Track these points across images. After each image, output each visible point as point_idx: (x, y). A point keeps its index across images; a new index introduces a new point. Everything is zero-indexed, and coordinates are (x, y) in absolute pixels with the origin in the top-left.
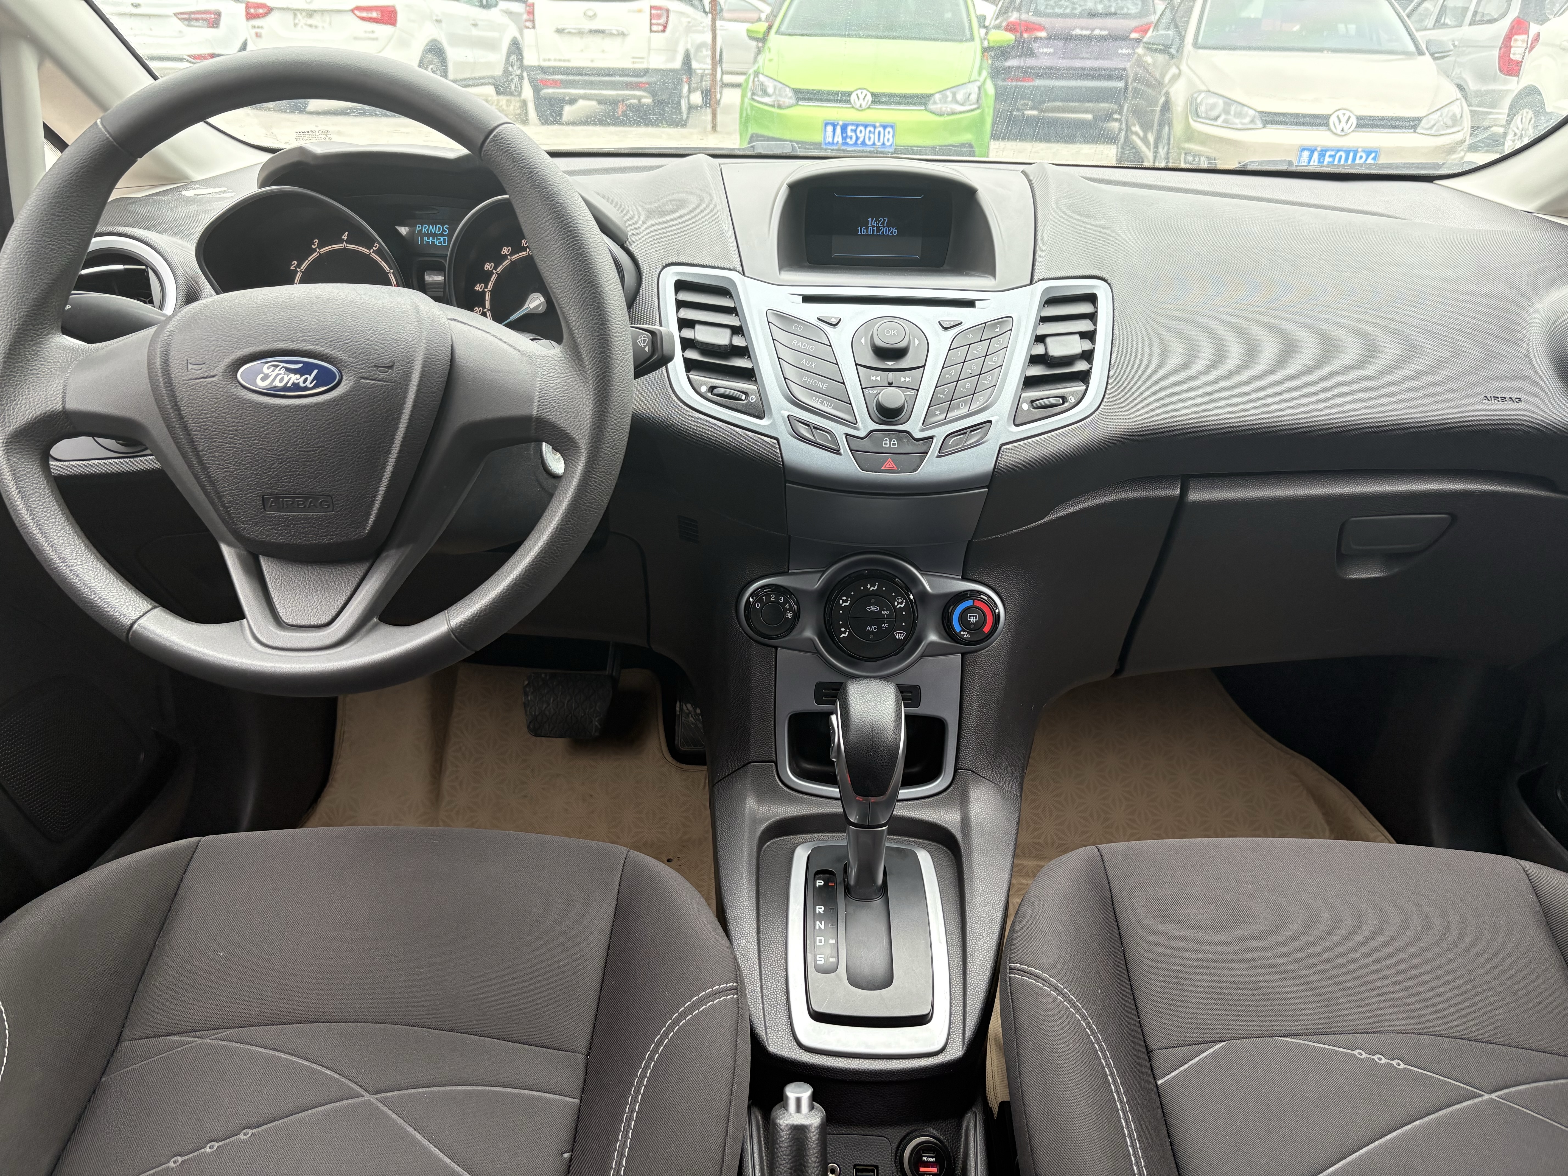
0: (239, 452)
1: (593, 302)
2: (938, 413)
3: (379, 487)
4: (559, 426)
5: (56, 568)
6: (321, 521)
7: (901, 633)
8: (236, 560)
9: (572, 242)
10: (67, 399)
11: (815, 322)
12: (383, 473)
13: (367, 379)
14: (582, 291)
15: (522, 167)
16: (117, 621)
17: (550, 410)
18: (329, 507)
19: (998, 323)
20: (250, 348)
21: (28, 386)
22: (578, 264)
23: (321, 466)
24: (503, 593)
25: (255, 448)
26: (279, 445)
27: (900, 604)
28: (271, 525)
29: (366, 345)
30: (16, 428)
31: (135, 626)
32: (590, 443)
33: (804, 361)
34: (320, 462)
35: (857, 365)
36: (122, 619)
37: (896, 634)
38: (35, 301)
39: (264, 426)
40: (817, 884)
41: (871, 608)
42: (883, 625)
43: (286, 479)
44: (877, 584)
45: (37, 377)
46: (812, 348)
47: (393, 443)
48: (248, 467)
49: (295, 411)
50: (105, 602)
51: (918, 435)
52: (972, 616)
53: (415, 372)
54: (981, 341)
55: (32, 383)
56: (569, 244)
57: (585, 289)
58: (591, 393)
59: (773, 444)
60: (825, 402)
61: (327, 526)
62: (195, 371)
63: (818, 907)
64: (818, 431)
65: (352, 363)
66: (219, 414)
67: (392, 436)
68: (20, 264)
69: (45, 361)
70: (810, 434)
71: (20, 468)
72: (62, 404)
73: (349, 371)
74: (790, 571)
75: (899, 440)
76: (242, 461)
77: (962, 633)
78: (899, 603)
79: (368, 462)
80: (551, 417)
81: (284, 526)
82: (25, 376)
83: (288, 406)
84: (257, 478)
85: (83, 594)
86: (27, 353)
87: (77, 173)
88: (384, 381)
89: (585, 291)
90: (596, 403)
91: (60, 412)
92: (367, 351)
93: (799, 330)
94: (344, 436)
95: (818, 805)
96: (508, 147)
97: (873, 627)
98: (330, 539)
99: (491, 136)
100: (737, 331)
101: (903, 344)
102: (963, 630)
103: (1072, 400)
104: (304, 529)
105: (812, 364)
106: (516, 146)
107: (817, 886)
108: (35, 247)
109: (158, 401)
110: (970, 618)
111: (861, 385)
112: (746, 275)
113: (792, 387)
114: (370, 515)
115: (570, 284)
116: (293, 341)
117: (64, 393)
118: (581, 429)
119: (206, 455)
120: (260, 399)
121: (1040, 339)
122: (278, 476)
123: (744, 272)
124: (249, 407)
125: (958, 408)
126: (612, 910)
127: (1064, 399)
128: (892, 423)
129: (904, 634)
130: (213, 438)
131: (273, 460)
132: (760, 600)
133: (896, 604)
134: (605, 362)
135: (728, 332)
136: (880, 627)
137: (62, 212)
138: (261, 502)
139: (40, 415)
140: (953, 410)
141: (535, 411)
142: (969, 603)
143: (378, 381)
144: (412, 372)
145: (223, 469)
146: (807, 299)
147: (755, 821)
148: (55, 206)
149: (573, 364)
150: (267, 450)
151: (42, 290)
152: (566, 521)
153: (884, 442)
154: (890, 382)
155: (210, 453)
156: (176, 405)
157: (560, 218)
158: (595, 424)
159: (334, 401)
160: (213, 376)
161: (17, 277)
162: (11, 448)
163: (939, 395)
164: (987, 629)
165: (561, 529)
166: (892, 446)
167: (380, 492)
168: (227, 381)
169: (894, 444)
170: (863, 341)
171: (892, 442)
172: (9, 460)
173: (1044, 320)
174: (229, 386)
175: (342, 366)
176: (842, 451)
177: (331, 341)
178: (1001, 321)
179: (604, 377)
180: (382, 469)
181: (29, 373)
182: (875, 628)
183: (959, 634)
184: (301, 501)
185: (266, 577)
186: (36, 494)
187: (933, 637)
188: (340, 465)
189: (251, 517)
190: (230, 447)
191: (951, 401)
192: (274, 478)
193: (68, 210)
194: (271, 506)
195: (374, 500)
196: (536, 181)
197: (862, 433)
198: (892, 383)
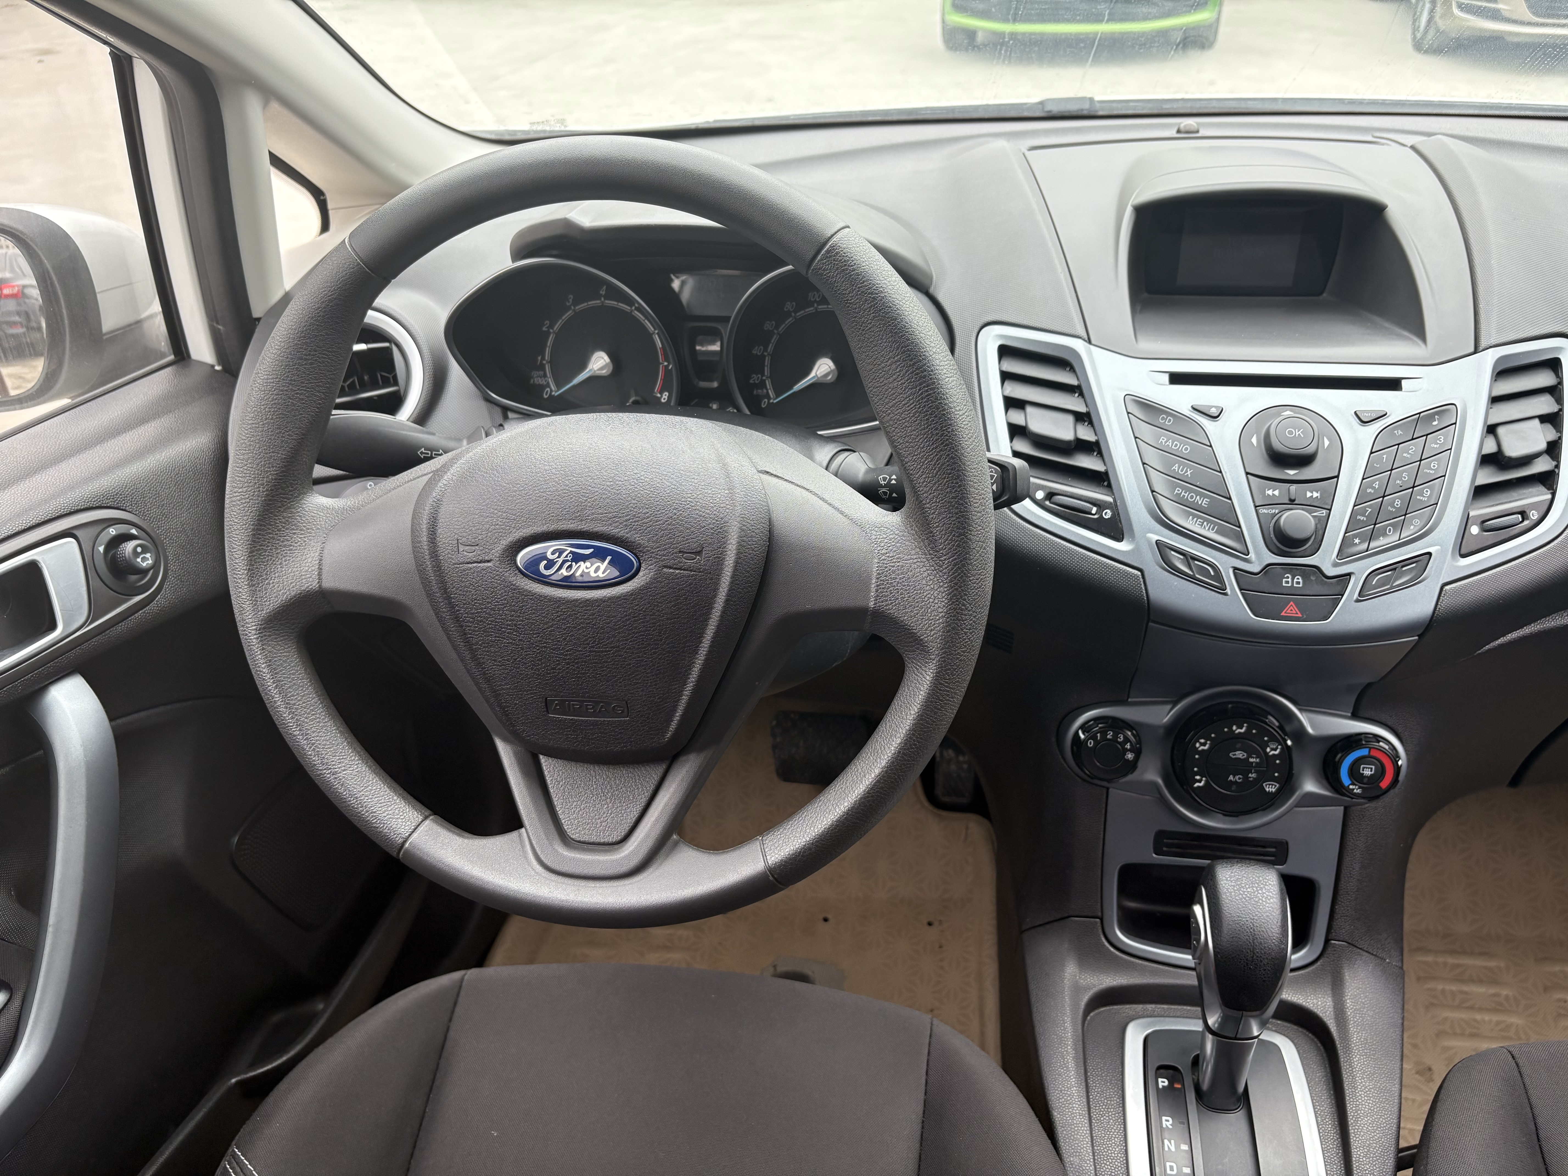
0: (519, 649)
1: (952, 470)
2: (1357, 541)
3: (682, 691)
4: (903, 624)
5: (319, 775)
6: (614, 727)
7: (1272, 785)
8: (513, 759)
9: (927, 391)
10: (323, 577)
11: (1186, 410)
12: (688, 675)
13: (670, 568)
14: (937, 455)
15: (863, 292)
16: (387, 839)
17: (892, 603)
18: (623, 711)
19: (1437, 413)
20: (530, 529)
21: (280, 561)
22: (933, 421)
23: (615, 669)
24: (832, 830)
25: (537, 646)
26: (567, 644)
27: (1274, 750)
28: (554, 729)
29: (669, 525)
30: (270, 612)
31: (407, 845)
32: (942, 649)
33: (1176, 467)
34: (614, 664)
35: (1247, 473)
36: (392, 836)
37: (1266, 785)
38: (284, 462)
39: (548, 622)
40: (1161, 1085)
41: (1235, 755)
42: (1250, 775)
43: (574, 681)
44: (1245, 725)
45: (289, 550)
46: (1186, 449)
47: (701, 642)
48: (529, 666)
49: (585, 606)
50: (372, 816)
51: (1330, 571)
52: (1367, 768)
53: (728, 559)
54: (1413, 439)
55: (284, 557)
56: (922, 394)
57: (942, 453)
58: (946, 585)
59: (1137, 576)
60: (1205, 523)
61: (621, 733)
62: (468, 554)
63: (1164, 1118)
64: (1196, 562)
65: (652, 548)
66: (496, 606)
67: (700, 634)
68: (266, 419)
69: (297, 529)
70: (1186, 566)
71: (275, 657)
72: (318, 582)
73: (648, 558)
74: (1129, 700)
75: (1305, 577)
76: (522, 659)
77: (1351, 787)
78: (1272, 749)
79: (670, 663)
80: (892, 611)
81: (570, 731)
82: (277, 549)
83: (576, 600)
84: (540, 679)
85: (349, 805)
86: (278, 522)
87: (325, 308)
88: (691, 571)
89: (941, 456)
90: (951, 599)
91: (316, 592)
92: (670, 533)
93: (1169, 422)
94: (643, 635)
95: (1154, 973)
96: (845, 265)
97: (1237, 777)
98: (624, 746)
99: (823, 252)
100: (1084, 418)
101: (1311, 450)
102: (1353, 784)
103: (1534, 515)
104: (593, 735)
105: (1186, 471)
106: (855, 264)
107: (1160, 1086)
108: (281, 398)
109: (425, 582)
110: (1363, 770)
111: (1254, 501)
112: (1093, 342)
113: (1160, 500)
114: (672, 721)
115: (922, 446)
116: (582, 521)
117: (320, 569)
118: (931, 630)
119: (480, 649)
120: (544, 591)
121: (1491, 430)
122: (564, 677)
123: (1089, 338)
124: (531, 599)
125: (1384, 534)
126: (920, 1108)
127: (1523, 514)
128: (1296, 555)
129: (1276, 786)
130: (488, 632)
131: (558, 661)
132: (1094, 737)
133: (1268, 750)
134: (964, 546)
135: (1070, 419)
136: (1246, 777)
137: (309, 354)
138: (543, 704)
139: (295, 597)
140: (1377, 538)
141: (872, 603)
142: (1364, 752)
143: (684, 570)
144: (724, 558)
145: (501, 666)
146: (1177, 379)
147: (1077, 989)
148: (302, 348)
149: (922, 544)
150: (552, 649)
151: (292, 448)
152: (911, 745)
153: (1284, 580)
154: (1293, 498)
155: (484, 647)
156: (446, 592)
157: (911, 360)
158: (950, 625)
159: (632, 594)
160: (488, 561)
161: (262, 435)
162: (265, 636)
163: (1359, 517)
164: (1384, 784)
165: (903, 754)
166: (1295, 585)
167: (684, 697)
168: (504, 568)
169: (1298, 583)
170: (1254, 440)
171: (1295, 580)
172: (263, 649)
173: (1495, 400)
174: (507, 574)
175: (640, 551)
176: (1228, 591)
177: (626, 521)
178: (1441, 411)
179: (963, 565)
180: (686, 671)
181: (280, 546)
182: (1240, 778)
183: (1347, 789)
184: (590, 705)
185: (547, 778)
186: (294, 687)
187: (1310, 786)
188: (637, 667)
189: (532, 719)
190: (507, 643)
191: (1375, 524)
192: (559, 679)
193: (316, 351)
194: (555, 709)
195: (677, 705)
196: (880, 310)
197: (1256, 568)
198: (1294, 500)
